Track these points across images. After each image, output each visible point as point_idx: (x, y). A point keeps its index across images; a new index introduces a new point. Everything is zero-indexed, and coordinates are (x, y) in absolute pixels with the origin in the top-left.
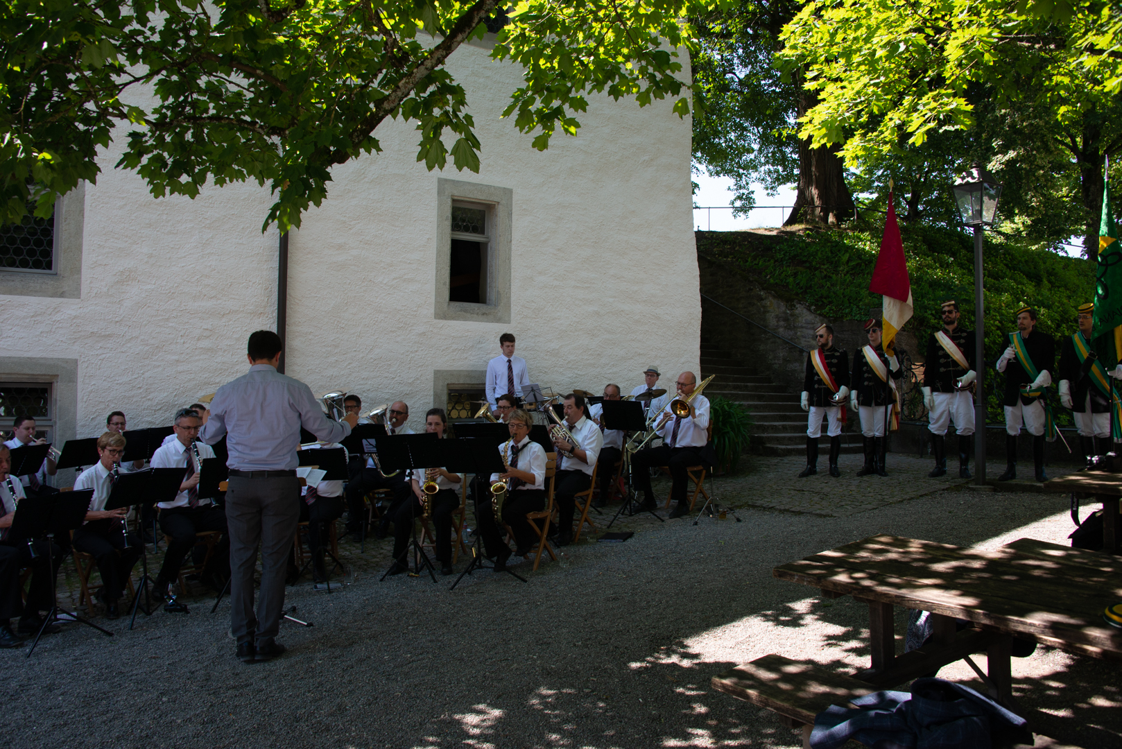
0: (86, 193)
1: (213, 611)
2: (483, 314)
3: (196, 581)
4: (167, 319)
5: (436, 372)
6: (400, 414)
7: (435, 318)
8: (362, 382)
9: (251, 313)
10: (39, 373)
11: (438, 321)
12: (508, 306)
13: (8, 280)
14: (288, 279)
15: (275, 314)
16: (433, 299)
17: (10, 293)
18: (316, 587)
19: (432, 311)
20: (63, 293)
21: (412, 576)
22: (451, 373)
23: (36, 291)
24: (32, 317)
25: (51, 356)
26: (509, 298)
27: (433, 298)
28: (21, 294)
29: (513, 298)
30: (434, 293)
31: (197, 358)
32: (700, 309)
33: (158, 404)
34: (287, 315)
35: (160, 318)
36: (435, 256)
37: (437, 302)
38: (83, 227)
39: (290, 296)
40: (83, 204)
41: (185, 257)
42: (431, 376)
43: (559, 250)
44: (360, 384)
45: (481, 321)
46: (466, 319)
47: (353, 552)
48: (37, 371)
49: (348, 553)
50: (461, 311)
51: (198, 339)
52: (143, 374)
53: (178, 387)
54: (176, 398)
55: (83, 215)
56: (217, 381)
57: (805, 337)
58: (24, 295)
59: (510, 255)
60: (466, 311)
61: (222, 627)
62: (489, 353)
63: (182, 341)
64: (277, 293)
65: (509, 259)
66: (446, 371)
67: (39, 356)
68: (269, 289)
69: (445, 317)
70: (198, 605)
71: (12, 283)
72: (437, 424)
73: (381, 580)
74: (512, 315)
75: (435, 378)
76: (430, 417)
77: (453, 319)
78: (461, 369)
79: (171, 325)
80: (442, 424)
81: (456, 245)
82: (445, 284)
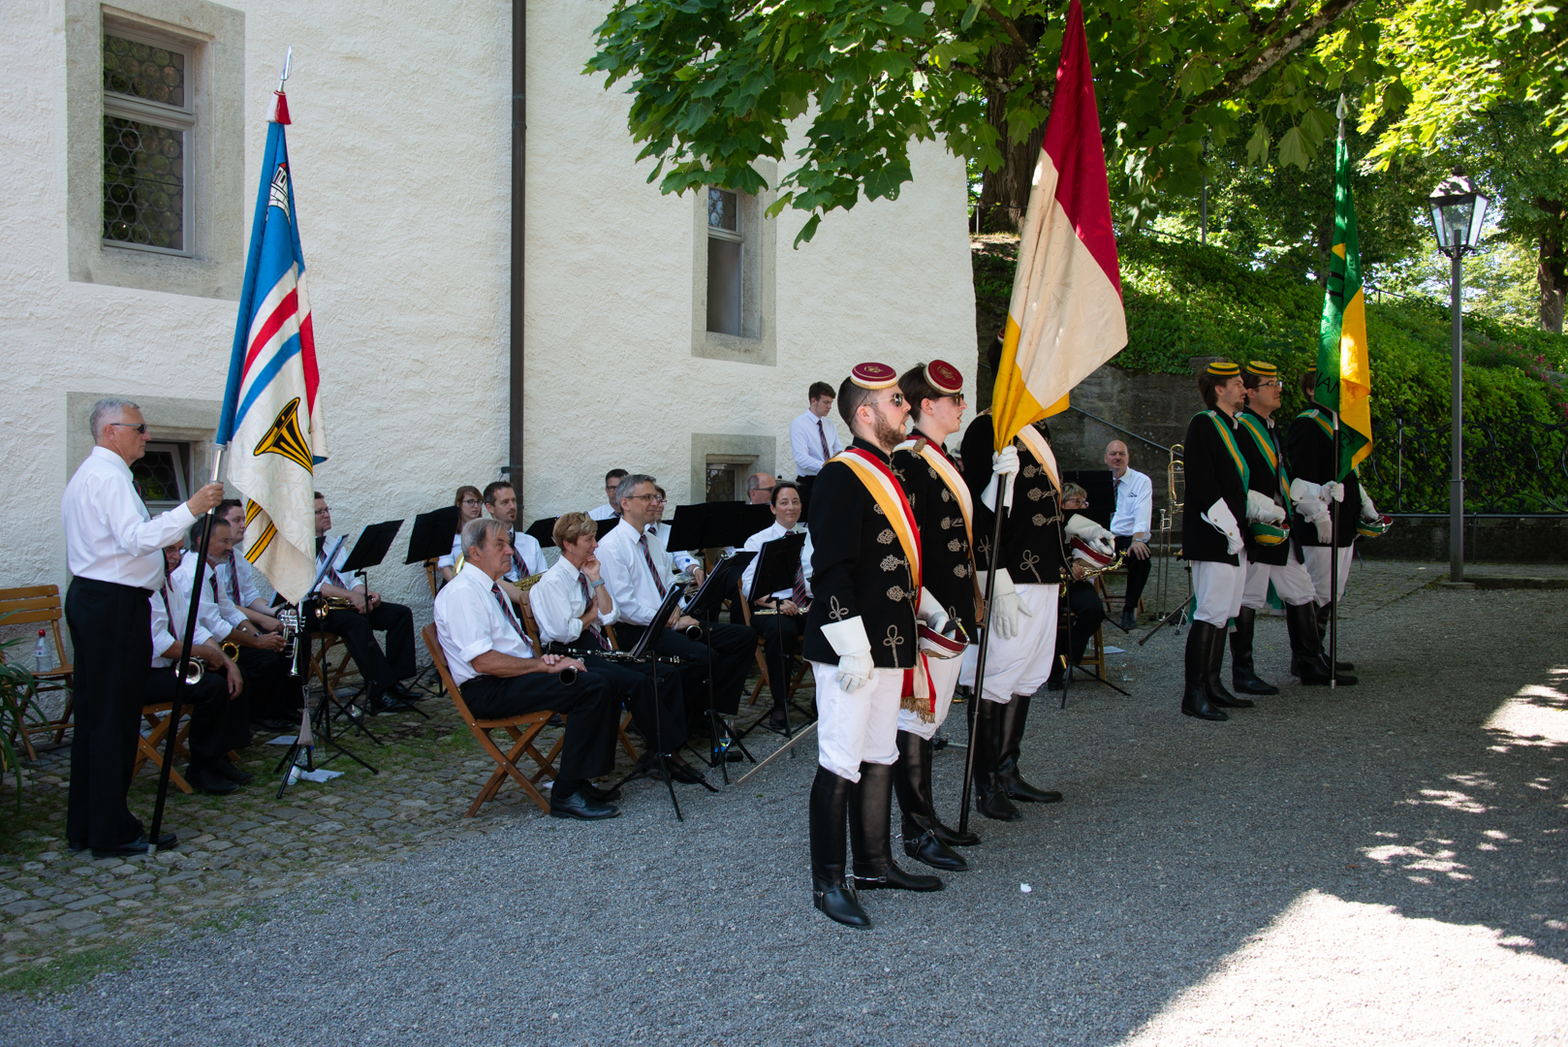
0: (247, 121)
2: (746, 351)
4: (364, 343)
5: (695, 437)
7: (693, 355)
8: (607, 450)
9: (473, 337)
10: (187, 425)
11: (695, 359)
12: (774, 341)
13: (137, 264)
16: (689, 327)
17: (141, 284)
19: (689, 343)
20: (218, 290)
22: (711, 439)
23: (179, 285)
24: (175, 328)
25: (204, 397)
26: (774, 327)
27: (690, 323)
28: (157, 288)
29: (779, 329)
30: (690, 317)
31: (405, 406)
32: (977, 354)
33: (354, 480)
35: (355, 339)
36: (691, 259)
37: (694, 331)
38: (243, 179)
40: (243, 141)
41: (385, 241)
42: (688, 443)
43: (828, 259)
44: (606, 453)
45: (744, 362)
46: (726, 358)
48: (185, 422)
50: (721, 345)
51: (406, 377)
52: (333, 430)
53: (380, 453)
54: (378, 471)
55: (243, 160)
56: (431, 444)
57: (1086, 397)
58: (161, 290)
59: (775, 264)
60: (726, 346)
62: (753, 410)
63: (384, 378)
65: (774, 269)
66: (706, 435)
67: (186, 396)
68: (495, 301)
69: (703, 354)
71: (143, 269)
74: (778, 353)
75: (693, 445)
77: (712, 356)
78: (722, 432)
79: (369, 351)
81: (714, 245)
82: (702, 304)
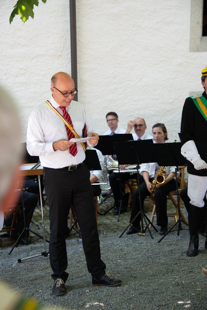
1: (10, 254)
3: (7, 238)
5: (191, 93)
6: (140, 127)
7: (190, 51)
9: (52, 56)
11: (192, 53)
14: (77, 29)
15: (70, 56)
16: (188, 37)
18: (78, 241)
19: (188, 46)
21: (140, 235)
30: (189, 32)
34: (78, 56)
37: (192, 38)
39: (80, 42)
47: (112, 221)
49: (109, 221)
61: (12, 261)
64: (70, 40)
69: (198, 50)
70: (2, 251)
72: (159, 133)
73: (120, 237)
76: (155, 129)
77: (205, 50)
80: (163, 133)
82: (198, 23)
